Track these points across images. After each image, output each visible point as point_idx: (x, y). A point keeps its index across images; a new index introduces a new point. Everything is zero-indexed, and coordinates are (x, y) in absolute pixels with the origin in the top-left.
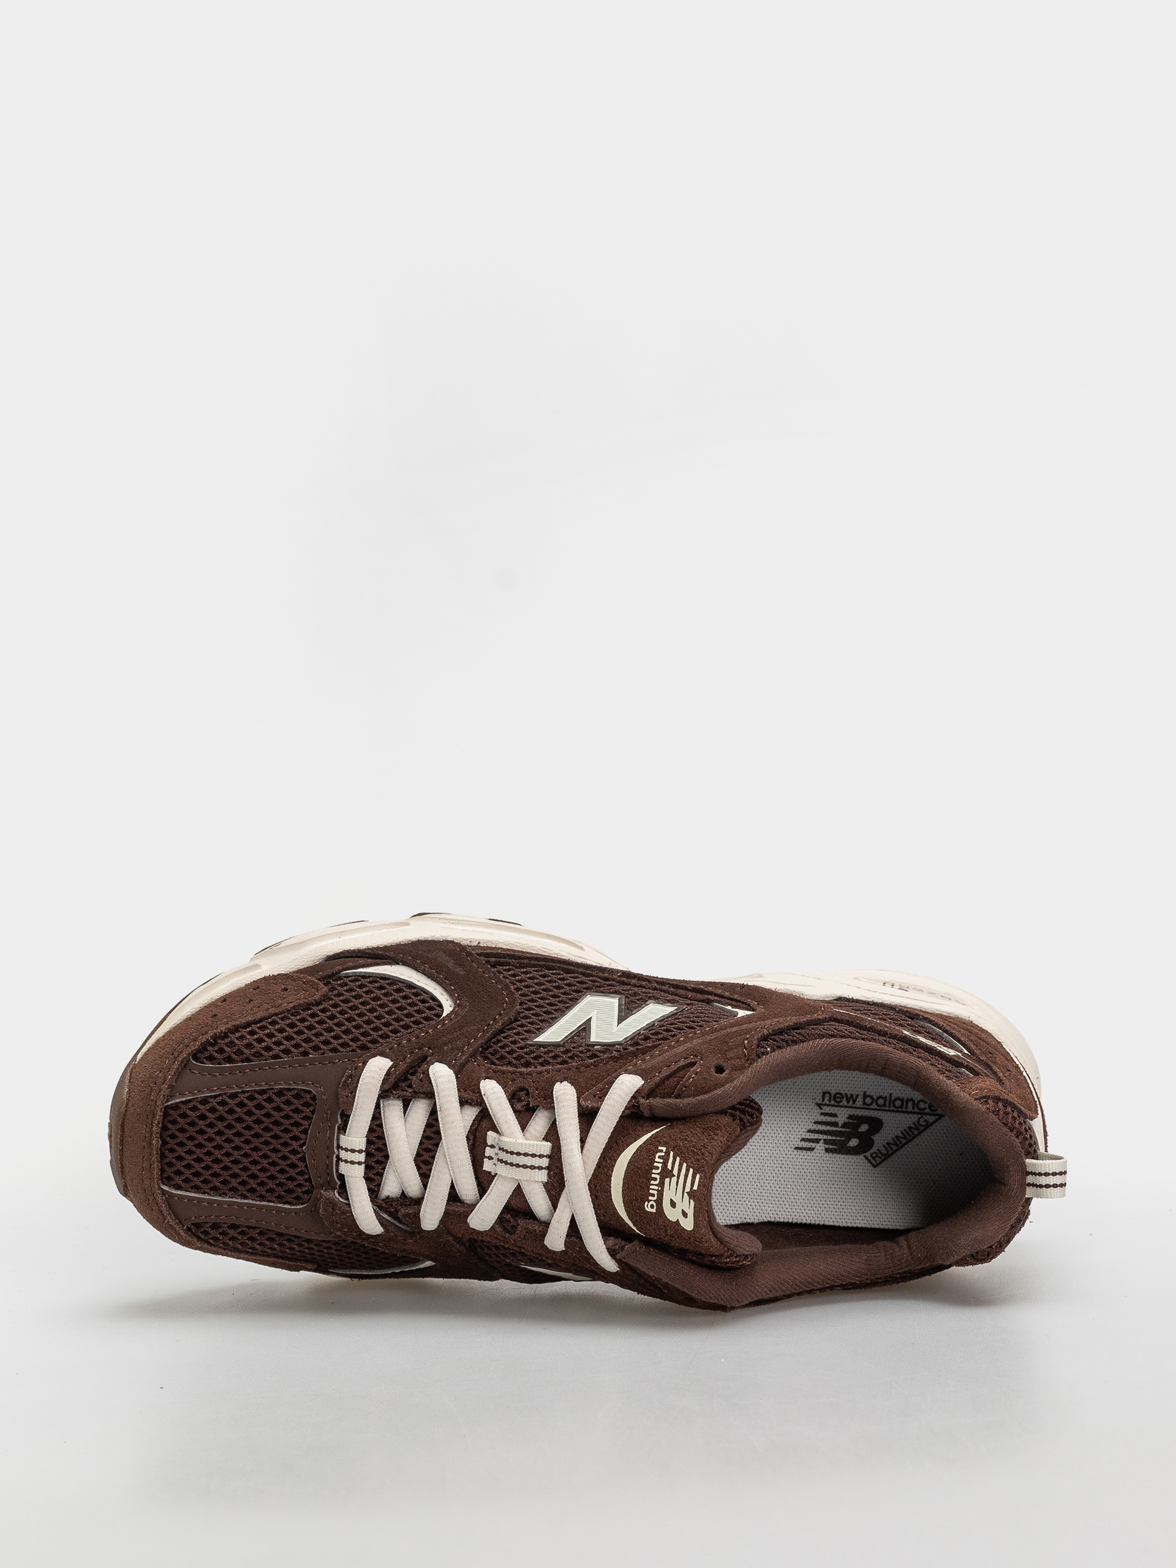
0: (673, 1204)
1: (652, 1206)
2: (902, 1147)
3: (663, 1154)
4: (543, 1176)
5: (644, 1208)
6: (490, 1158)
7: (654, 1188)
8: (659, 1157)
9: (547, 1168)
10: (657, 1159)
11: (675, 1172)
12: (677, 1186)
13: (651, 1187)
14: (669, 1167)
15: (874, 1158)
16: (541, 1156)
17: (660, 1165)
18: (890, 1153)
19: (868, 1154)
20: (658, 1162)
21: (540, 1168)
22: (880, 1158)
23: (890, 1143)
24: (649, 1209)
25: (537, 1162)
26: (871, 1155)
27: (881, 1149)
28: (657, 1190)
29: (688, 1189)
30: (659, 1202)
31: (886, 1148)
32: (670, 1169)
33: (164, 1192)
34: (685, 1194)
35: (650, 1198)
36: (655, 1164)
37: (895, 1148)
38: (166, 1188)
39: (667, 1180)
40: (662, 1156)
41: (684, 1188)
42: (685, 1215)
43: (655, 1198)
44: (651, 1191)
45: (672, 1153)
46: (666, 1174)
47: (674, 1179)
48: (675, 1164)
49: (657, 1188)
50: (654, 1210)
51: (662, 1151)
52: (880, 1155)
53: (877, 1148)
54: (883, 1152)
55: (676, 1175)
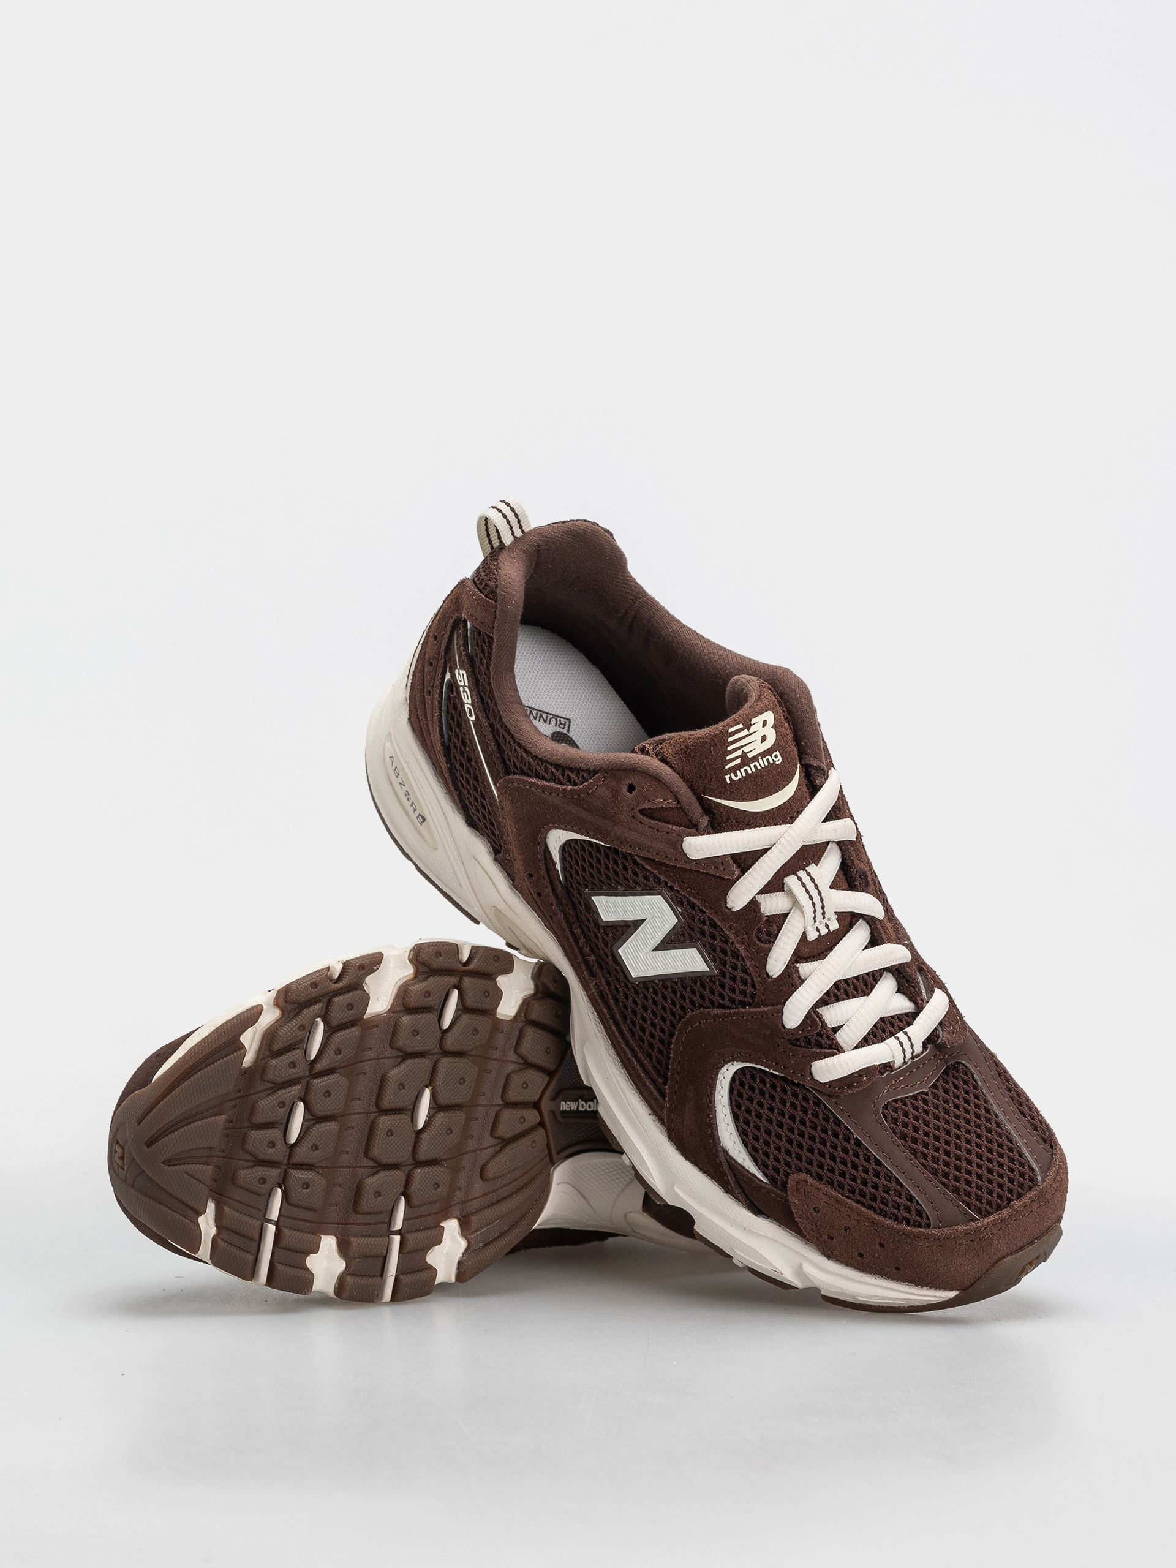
0: (764, 738)
1: (776, 756)
2: (540, 711)
3: (732, 774)
4: (812, 868)
5: (781, 763)
6: (827, 926)
7: (762, 763)
8: (736, 776)
9: (804, 869)
10: (740, 776)
11: (739, 753)
12: (749, 744)
13: (763, 766)
14: (738, 761)
15: (565, 725)
16: (800, 879)
17: (742, 770)
18: (552, 716)
19: (565, 731)
20: (741, 774)
21: (809, 874)
22: (560, 720)
23: (544, 720)
24: (780, 757)
25: (806, 879)
26: (564, 728)
27: (554, 725)
28: (762, 759)
29: (745, 732)
30: (768, 752)
31: (550, 721)
32: (740, 759)
33: (1044, 1177)
34: (751, 731)
35: (771, 762)
36: (744, 775)
37: (545, 715)
38: (1039, 1178)
39: (750, 755)
40: (734, 774)
41: (747, 736)
42: (765, 724)
43: (768, 757)
44: (766, 764)
45: (727, 767)
46: (745, 760)
47: (746, 749)
48: (733, 758)
49: (761, 761)
50: (777, 753)
51: (730, 778)
52: (558, 722)
53: (555, 728)
54: (555, 722)
55: (741, 750)
